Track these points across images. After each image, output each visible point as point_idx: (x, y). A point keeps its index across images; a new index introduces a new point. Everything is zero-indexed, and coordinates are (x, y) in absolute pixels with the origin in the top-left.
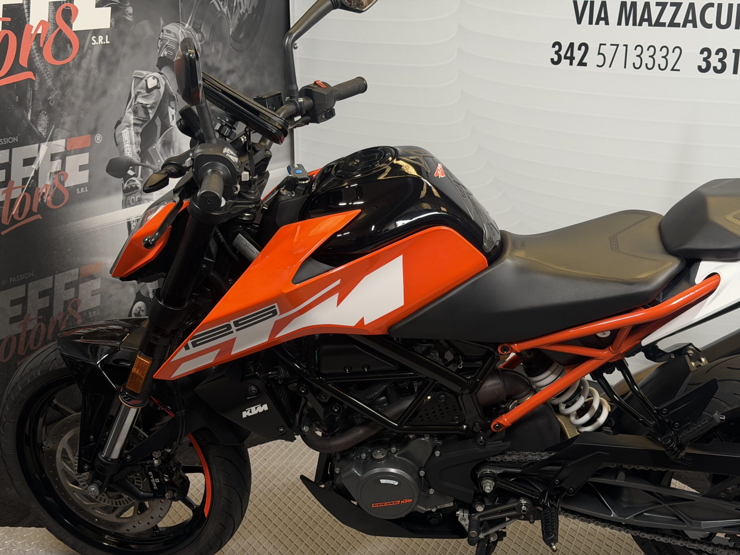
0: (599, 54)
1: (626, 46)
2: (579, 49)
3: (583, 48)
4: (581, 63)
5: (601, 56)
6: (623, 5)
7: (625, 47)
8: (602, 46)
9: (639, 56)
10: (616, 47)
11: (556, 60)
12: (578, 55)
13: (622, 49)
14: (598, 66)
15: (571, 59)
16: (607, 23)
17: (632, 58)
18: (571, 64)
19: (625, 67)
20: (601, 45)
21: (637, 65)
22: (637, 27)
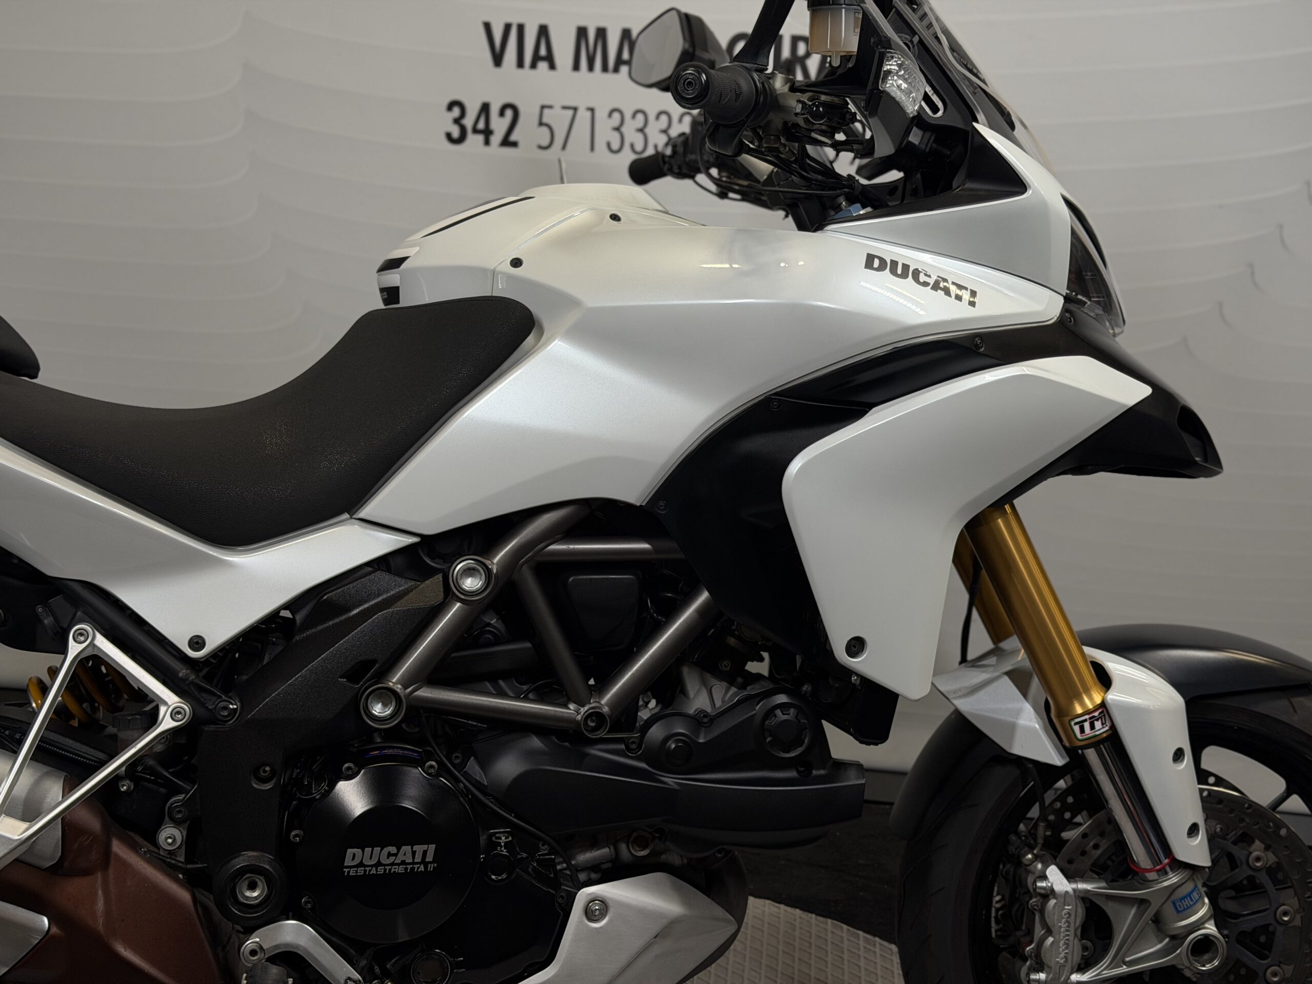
0: (541, 124)
1: (592, 110)
2: (502, 113)
3: (509, 113)
4: (507, 142)
5: (545, 130)
6: (582, 32)
7: (589, 114)
8: (546, 111)
9: (617, 129)
10: (570, 112)
11: (456, 132)
12: (499, 126)
13: (583, 116)
14: (541, 147)
15: (487, 133)
16: (552, 66)
17: (605, 133)
18: (487, 142)
19: (592, 148)
20: (543, 107)
21: (615, 146)
22: (610, 76)
